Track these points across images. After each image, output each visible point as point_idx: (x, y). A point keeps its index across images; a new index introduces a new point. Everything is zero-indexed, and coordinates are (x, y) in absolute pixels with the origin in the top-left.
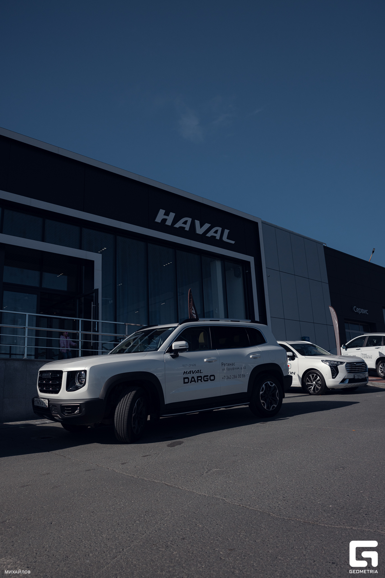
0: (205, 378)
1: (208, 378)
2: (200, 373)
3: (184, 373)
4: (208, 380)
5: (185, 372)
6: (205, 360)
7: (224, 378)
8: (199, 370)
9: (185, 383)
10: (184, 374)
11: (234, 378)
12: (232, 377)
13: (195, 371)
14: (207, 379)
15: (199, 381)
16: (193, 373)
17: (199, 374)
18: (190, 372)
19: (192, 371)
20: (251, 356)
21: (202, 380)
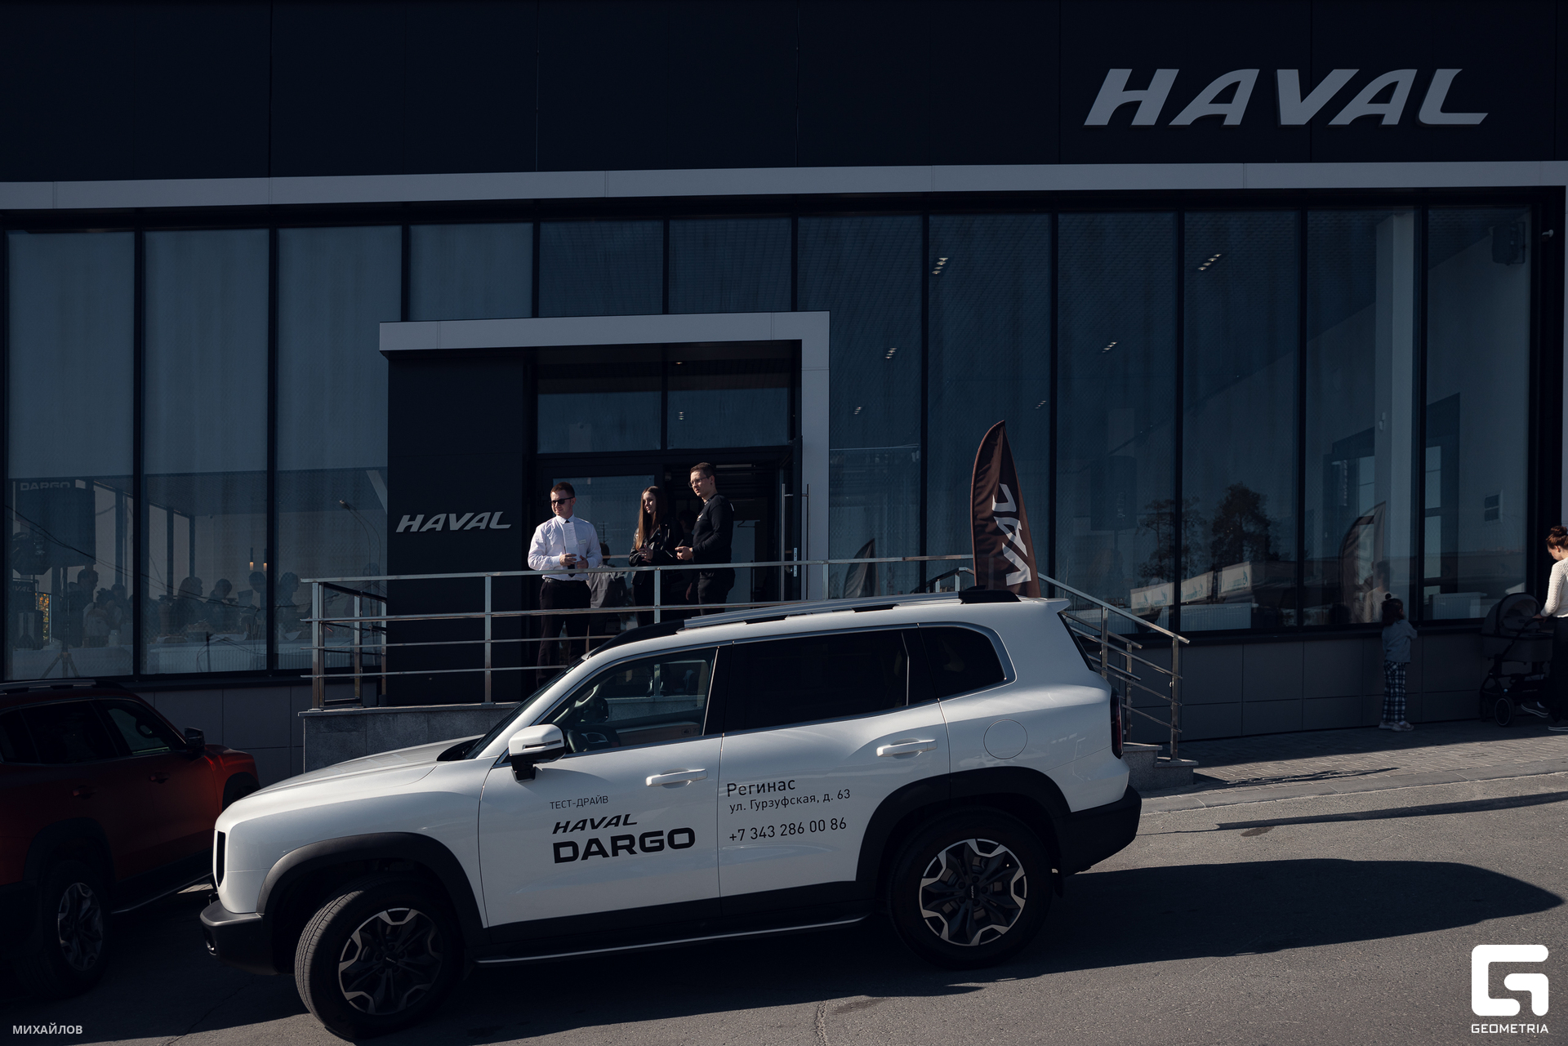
0: (648, 840)
1: (661, 842)
2: (625, 823)
3: (557, 827)
4: (661, 848)
5: (558, 824)
6: (649, 781)
7: (739, 835)
8: (619, 818)
9: (558, 859)
10: (555, 832)
11: (787, 832)
12: (779, 831)
13: (604, 819)
14: (658, 844)
15: (623, 853)
16: (594, 827)
17: (621, 830)
18: (580, 825)
19: (592, 820)
20: (880, 751)
21: (637, 848)
